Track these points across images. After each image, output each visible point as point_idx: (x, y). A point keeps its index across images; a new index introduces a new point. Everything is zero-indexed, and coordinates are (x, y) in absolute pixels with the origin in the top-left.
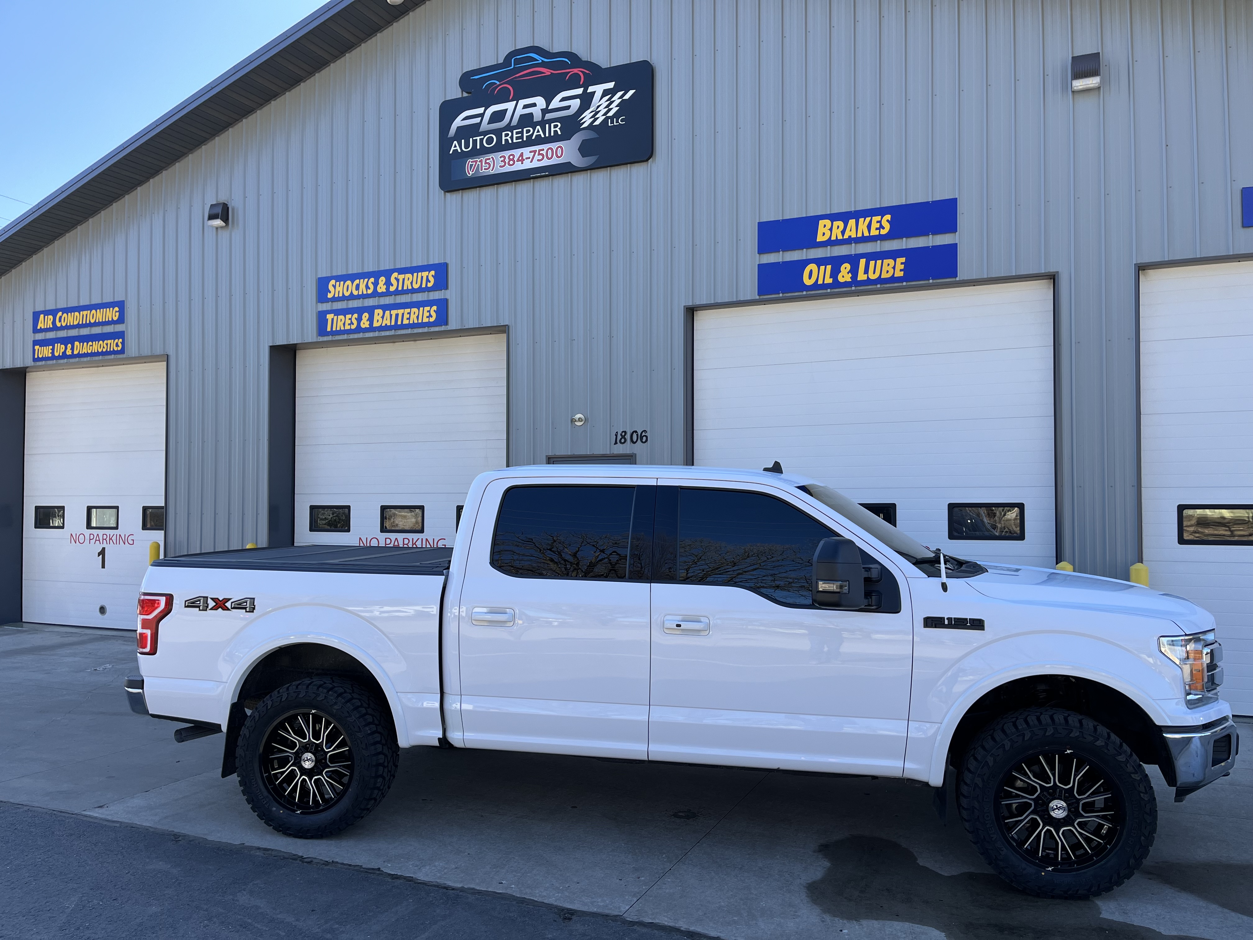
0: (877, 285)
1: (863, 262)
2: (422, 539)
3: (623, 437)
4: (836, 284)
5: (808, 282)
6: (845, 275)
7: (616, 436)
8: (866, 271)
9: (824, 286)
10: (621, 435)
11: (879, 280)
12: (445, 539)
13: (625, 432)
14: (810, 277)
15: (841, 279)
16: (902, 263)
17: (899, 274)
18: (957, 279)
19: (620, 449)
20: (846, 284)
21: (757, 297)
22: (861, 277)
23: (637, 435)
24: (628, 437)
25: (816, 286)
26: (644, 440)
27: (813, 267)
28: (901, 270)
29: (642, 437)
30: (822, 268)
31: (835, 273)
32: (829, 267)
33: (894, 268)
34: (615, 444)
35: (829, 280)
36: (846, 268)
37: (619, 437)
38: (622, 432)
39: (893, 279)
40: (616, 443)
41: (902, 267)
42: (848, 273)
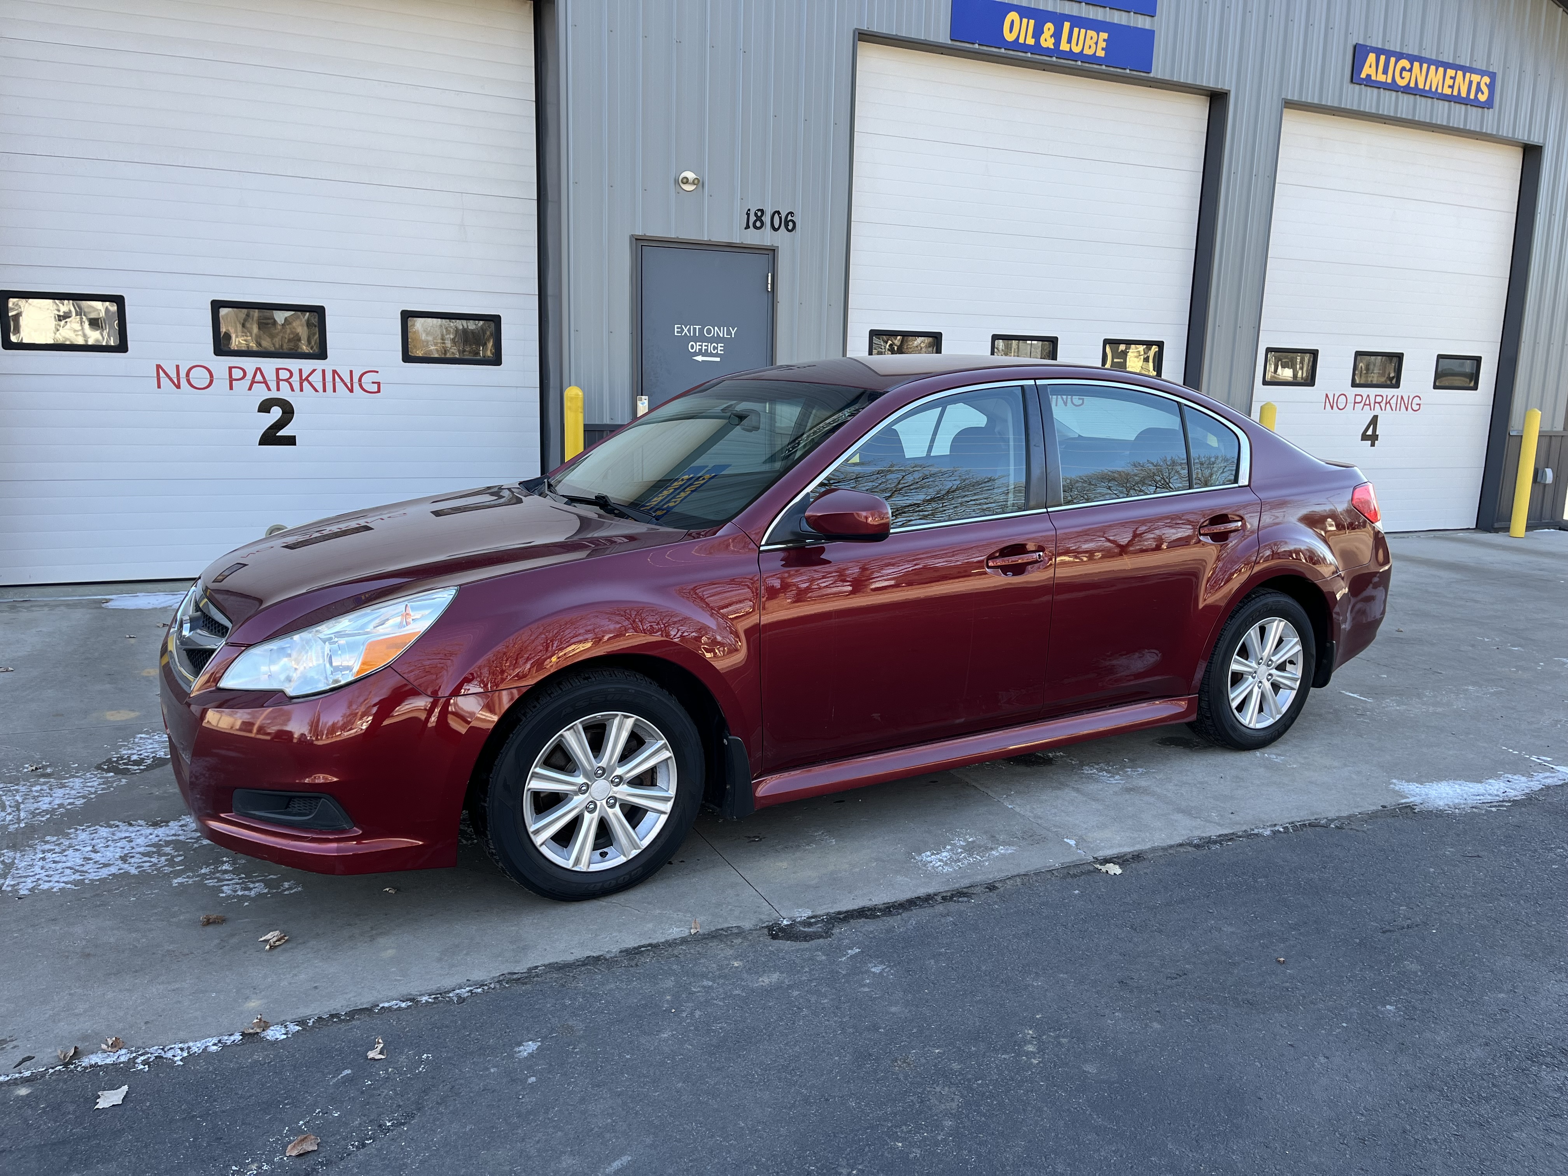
0: (1076, 61)
1: (1067, 25)
2: (324, 371)
3: (759, 218)
4: (1037, 48)
5: (1010, 37)
6: (1047, 41)
7: (748, 215)
8: (1069, 41)
9: (1025, 48)
10: (756, 214)
11: (1081, 56)
12: (377, 372)
13: (762, 211)
14: (1011, 31)
15: (1044, 44)
16: (1104, 40)
17: (1101, 54)
18: (1151, 75)
19: (753, 237)
20: (1047, 52)
21: (950, 42)
22: (1064, 46)
23: (780, 218)
24: (767, 219)
25: (1016, 45)
26: (790, 228)
27: (1013, 16)
28: (1103, 49)
29: (788, 223)
30: (1025, 21)
31: (1038, 33)
32: (1032, 22)
33: (1096, 43)
34: (746, 229)
35: (1031, 41)
36: (1049, 28)
37: (753, 218)
38: (758, 210)
39: (1093, 59)
40: (748, 227)
41: (1104, 45)
42: (1051, 37)
